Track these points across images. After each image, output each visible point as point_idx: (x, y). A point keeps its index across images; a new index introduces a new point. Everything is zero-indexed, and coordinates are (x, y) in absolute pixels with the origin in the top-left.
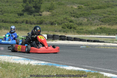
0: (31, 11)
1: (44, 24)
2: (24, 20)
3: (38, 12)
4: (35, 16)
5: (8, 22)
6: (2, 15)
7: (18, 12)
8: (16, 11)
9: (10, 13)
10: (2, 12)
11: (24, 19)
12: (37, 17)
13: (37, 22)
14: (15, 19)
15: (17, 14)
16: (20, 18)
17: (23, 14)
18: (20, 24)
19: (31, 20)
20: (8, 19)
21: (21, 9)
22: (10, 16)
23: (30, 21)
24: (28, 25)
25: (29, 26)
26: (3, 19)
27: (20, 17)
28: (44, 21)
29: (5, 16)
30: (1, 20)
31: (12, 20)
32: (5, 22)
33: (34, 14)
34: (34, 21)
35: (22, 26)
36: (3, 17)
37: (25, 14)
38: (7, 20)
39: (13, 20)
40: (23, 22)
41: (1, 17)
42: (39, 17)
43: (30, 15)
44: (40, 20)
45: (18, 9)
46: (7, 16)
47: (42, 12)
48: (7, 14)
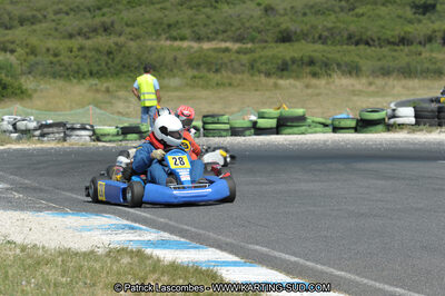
2: (435, 31)
5: (374, 41)
6: (351, 13)
9: (383, 5)
11: (436, 26)
14: (399, 30)
15: (408, 8)
16: (420, 21)
17: (434, 7)
18: (420, 48)
20: (373, 30)
22: (379, 16)
26: (352, 28)
27: (421, 17)
29: (363, 15)
30: (345, 35)
31: (388, 32)
32: (357, 44)
35: (423, 55)
36: (353, 22)
38: (369, 33)
39: (393, 30)
40: (430, 39)
41: (343, 22)
46: (369, 17)
48: (369, 7)
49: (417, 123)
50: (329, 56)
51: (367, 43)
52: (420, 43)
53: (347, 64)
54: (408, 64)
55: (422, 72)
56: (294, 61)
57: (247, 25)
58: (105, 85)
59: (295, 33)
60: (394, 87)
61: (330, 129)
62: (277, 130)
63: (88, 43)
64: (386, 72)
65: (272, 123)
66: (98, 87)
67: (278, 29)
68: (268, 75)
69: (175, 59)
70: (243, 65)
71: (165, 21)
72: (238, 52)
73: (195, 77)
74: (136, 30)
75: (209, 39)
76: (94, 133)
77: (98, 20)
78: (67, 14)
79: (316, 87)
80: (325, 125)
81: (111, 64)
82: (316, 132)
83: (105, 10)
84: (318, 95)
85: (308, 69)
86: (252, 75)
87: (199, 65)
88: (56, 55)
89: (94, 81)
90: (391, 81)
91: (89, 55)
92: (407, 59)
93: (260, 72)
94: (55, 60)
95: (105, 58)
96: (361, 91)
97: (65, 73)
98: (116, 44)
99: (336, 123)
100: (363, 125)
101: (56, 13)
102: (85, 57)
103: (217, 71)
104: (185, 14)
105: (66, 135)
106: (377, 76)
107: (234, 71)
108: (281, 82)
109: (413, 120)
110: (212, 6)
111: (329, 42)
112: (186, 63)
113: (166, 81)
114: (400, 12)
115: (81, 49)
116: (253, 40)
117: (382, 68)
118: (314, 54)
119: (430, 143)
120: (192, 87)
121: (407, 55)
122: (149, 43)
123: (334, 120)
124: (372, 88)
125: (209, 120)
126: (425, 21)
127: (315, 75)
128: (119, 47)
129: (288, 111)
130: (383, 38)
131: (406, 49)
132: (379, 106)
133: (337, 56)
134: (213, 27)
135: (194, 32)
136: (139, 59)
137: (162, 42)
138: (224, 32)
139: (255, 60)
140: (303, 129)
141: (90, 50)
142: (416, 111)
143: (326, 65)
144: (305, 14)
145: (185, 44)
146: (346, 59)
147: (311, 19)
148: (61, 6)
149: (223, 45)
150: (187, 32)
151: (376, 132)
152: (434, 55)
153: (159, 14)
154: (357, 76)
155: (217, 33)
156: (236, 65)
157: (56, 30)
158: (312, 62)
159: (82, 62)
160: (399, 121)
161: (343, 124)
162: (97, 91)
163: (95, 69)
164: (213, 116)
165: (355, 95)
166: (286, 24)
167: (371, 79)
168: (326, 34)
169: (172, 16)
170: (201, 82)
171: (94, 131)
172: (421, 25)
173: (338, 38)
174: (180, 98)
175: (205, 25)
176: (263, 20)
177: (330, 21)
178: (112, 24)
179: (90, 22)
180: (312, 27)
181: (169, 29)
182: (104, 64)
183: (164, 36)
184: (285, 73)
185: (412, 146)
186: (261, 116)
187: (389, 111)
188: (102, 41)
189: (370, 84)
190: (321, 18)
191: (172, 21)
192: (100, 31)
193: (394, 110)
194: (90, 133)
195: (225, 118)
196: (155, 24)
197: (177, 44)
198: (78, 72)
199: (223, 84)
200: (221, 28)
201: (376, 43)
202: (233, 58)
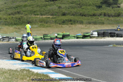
0: (109, 3)
1: (122, 16)
2: (102, 13)
3: (116, 4)
4: (113, 8)
6: (80, 8)
7: (97, 4)
8: (94, 3)
9: (89, 6)
10: (81, 5)
11: (102, 11)
12: (116, 9)
13: (115, 14)
14: (92, 12)
15: (95, 7)
16: (98, 10)
17: (102, 6)
18: (98, 17)
19: (109, 12)
21: (100, 1)
22: (88, 9)
23: (108, 14)
24: (105, 17)
25: (106, 19)
26: (81, 12)
27: (98, 9)
28: (121, 13)
29: (83, 8)
30: (79, 13)
32: (82, 16)
33: (112, 6)
34: (112, 14)
35: (100, 18)
36: (81, 10)
37: (104, 6)
38: (85, 13)
40: (101, 15)
41: (79, 10)
42: (117, 9)
43: (108, 7)
44: (117, 12)
45: (97, 1)
46: (85, 9)
47: (120, 4)
48: (85, 6)
49: (98, 36)
50: (75, 19)
51: (85, 16)
52: (98, 16)
53: (80, 21)
54: (95, 21)
55: (99, 23)
56: (66, 20)
57: (54, 11)
58: (18, 27)
59: (66, 13)
60: (92, 27)
61: (76, 38)
62: (62, 38)
63: (14, 16)
64: (90, 23)
65: (61, 36)
66: (17, 27)
67: (62, 12)
68: (60, 24)
69: (36, 20)
70: (53, 21)
71: (33, 10)
72: (52, 18)
73: (41, 25)
74: (26, 13)
75: (44, 15)
76: (16, 40)
77: (16, 10)
78: (9, 9)
79: (72, 27)
80: (75, 37)
81: (20, 22)
82: (72, 39)
83: (18, 8)
84: (73, 29)
85: (70, 22)
86: (56, 24)
87: (42, 21)
88: (6, 20)
89: (15, 26)
90: (91, 25)
91: (14, 19)
92: (95, 20)
93: (57, 23)
94: (6, 21)
95: (18, 20)
96: (83, 28)
97: (8, 24)
98: (21, 16)
99: (78, 36)
100: (84, 37)
101: (6, 9)
102: (13, 20)
103: (47, 23)
104: (38, 9)
105: (9, 40)
106: (88, 24)
107: (51, 23)
108: (63, 26)
109: (97, 35)
110: (45, 6)
111: (75, 15)
112: (39, 21)
113: (34, 26)
114: (93, 8)
115: (12, 18)
116: (56, 15)
117: (89, 22)
118: (71, 19)
119: (102, 41)
120: (40, 27)
121: (95, 19)
122: (29, 16)
123: (77, 35)
124: (86, 27)
125: (45, 36)
126: (99, 10)
127: (71, 24)
128: (22, 17)
129: (65, 33)
130: (89, 14)
131: (95, 17)
132: (88, 32)
133: (77, 19)
134: (45, 12)
135: (40, 13)
136: (27, 20)
137: (32, 16)
138: (48, 13)
139: (56, 20)
140: (69, 38)
141: (14, 18)
142: (98, 33)
143: (75, 21)
144: (69, 8)
145: (38, 16)
146: (80, 20)
147: (70, 9)
148: (7, 7)
149: (48, 16)
150: (39, 13)
151: (88, 39)
152: (102, 19)
153: (32, 9)
154: (83, 24)
155: (46, 13)
156: (51, 21)
157: (6, 13)
158: (71, 21)
159: (13, 21)
160: (93, 36)
161: (79, 37)
162: (16, 28)
163: (16, 23)
164: (46, 35)
165: (82, 29)
166: (64, 11)
167: (86, 25)
168: (74, 13)
169: (35, 9)
170: (42, 26)
171: (16, 39)
172: (98, 11)
173: (77, 14)
174: (37, 30)
175: (43, 11)
176: (58, 10)
177: (75, 10)
178: (20, 11)
179: (14, 11)
180: (71, 11)
181: (34, 13)
182: (18, 22)
183: (33, 14)
184: (64, 23)
185: (97, 42)
186: (58, 35)
187: (91, 33)
188: (18, 16)
189: (86, 26)
190: (73, 9)
191: (35, 10)
192: (17, 13)
193: (92, 33)
194: (15, 39)
195: (49, 35)
196: (31, 11)
197: (36, 16)
198: (11, 24)
199: (48, 26)
200: (48, 12)
201: (87, 16)
202: (51, 20)
